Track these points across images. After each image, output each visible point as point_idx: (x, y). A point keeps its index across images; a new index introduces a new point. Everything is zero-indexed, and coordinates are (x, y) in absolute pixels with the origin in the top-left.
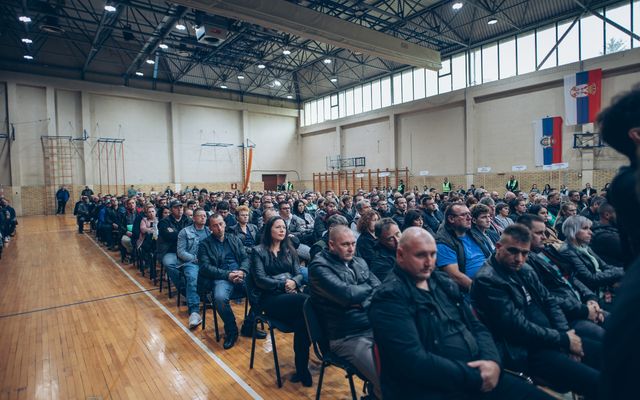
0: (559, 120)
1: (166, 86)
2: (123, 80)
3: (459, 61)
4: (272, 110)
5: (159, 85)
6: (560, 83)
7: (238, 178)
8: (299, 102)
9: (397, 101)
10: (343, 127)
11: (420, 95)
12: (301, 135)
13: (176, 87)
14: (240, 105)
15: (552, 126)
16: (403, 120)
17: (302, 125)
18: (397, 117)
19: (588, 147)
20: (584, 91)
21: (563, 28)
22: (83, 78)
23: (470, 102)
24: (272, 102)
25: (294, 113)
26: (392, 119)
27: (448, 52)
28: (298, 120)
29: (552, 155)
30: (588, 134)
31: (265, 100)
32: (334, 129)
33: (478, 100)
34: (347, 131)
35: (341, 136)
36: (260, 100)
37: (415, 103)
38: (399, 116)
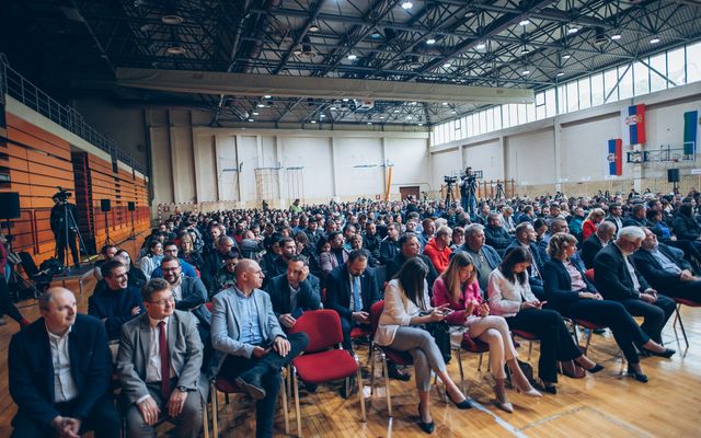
0: (620, 141)
1: (329, 125)
2: (300, 125)
3: (550, 93)
4: (407, 135)
5: (324, 126)
6: (618, 114)
7: (380, 191)
8: (429, 125)
9: (506, 126)
10: (464, 147)
11: (523, 122)
12: (431, 154)
13: (335, 126)
14: (381, 134)
15: (615, 146)
16: (510, 141)
17: (432, 144)
18: (505, 138)
19: (637, 162)
20: (634, 120)
21: (622, 70)
22: (276, 127)
23: (558, 127)
24: (407, 128)
25: (425, 135)
26: (501, 140)
27: (539, 88)
28: (428, 140)
29: (615, 168)
30: (637, 152)
31: (401, 127)
32: (457, 148)
33: (563, 125)
34: (468, 149)
35: (463, 154)
36: (397, 127)
37: (519, 127)
38: (506, 138)
